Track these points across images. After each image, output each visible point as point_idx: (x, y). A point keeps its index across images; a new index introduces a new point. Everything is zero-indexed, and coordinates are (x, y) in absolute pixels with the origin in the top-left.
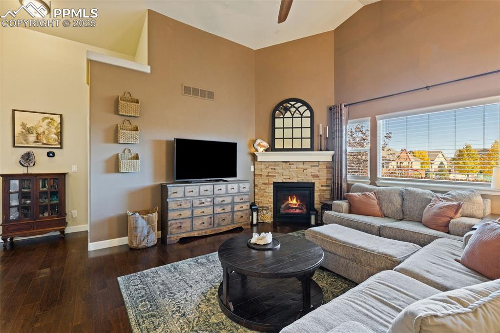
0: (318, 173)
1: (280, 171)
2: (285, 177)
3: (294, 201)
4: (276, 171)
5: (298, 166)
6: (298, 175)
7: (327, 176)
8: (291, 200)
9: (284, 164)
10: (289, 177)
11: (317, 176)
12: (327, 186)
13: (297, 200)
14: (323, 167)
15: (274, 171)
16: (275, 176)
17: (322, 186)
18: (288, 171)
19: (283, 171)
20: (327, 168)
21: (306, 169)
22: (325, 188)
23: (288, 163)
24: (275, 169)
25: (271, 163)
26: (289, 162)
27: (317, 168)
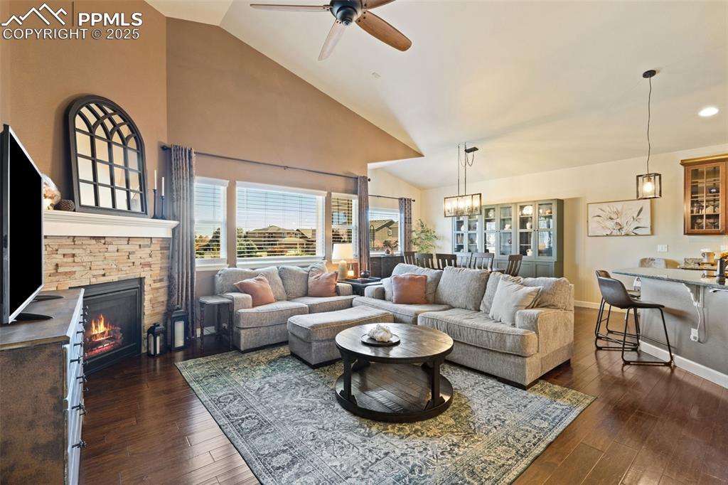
0: (150, 259)
1: (86, 259)
2: (95, 273)
3: (102, 328)
4: (77, 259)
5: (120, 247)
6: (121, 266)
7: (162, 263)
8: (96, 327)
9: (93, 242)
10: (102, 272)
11: (149, 265)
12: (161, 280)
13: (105, 326)
14: (156, 247)
15: (71, 259)
16: (74, 272)
17: (155, 281)
18: (102, 258)
19: (91, 259)
20: (162, 248)
21: (133, 253)
22: (158, 285)
23: (103, 241)
24: (74, 255)
25: (64, 241)
26: (104, 237)
27: (148, 250)
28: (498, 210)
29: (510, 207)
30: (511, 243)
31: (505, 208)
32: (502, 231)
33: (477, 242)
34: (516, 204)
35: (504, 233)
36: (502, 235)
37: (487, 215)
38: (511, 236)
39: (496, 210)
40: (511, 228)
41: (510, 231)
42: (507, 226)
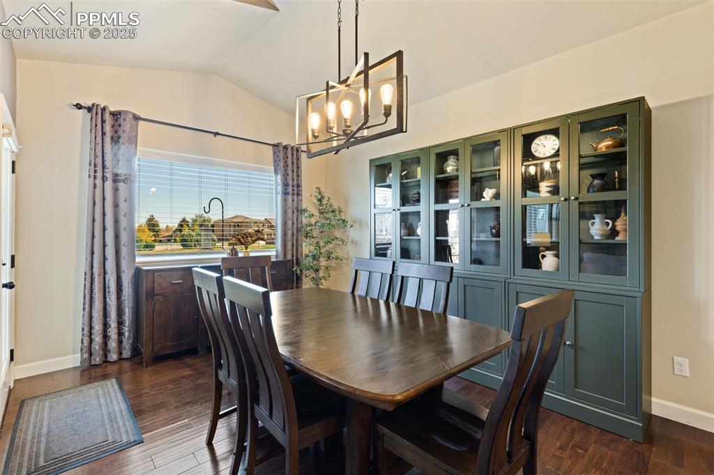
28: (465, 154)
29: (497, 143)
30: (498, 235)
31: (485, 147)
32: (476, 204)
33: (419, 231)
34: (512, 131)
35: (478, 209)
36: (474, 214)
37: (440, 170)
38: (498, 217)
39: (461, 152)
40: (497, 196)
41: (496, 203)
42: (488, 193)
